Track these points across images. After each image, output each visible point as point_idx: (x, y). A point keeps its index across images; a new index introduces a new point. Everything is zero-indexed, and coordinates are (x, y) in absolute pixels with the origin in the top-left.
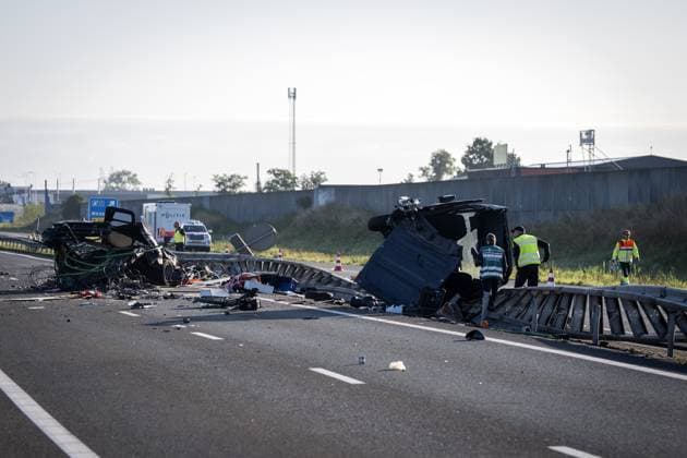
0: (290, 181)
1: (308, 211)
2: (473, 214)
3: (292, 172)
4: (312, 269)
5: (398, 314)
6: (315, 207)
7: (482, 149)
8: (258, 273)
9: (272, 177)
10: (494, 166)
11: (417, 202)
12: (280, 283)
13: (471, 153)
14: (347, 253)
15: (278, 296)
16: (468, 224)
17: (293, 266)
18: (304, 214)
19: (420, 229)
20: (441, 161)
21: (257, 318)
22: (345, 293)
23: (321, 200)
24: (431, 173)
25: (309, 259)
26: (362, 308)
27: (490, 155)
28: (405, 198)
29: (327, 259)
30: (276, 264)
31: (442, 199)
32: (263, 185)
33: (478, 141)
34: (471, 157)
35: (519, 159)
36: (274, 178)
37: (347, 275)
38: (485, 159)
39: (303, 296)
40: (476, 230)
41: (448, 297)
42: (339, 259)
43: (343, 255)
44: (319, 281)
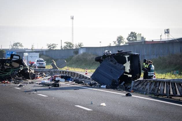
0: (71, 46)
1: (77, 55)
2: (128, 56)
3: (72, 43)
4: (77, 74)
5: (105, 88)
6: (79, 54)
7: (133, 35)
8: (60, 75)
9: (65, 45)
10: (137, 41)
11: (110, 52)
12: (67, 78)
13: (130, 36)
14: (89, 68)
15: (66, 83)
16: (127, 59)
17: (72, 73)
18: (76, 56)
19: (112, 61)
20: (120, 39)
21: (59, 89)
22: (88, 81)
23: (81, 52)
24: (117, 43)
25: (77, 71)
26: (93, 86)
27: (136, 37)
28: (107, 51)
29: (83, 70)
30: (66, 72)
31: (119, 51)
32: (63, 47)
33: (132, 33)
34: (130, 38)
35: (145, 38)
36: (66, 45)
37: (89, 76)
38: (134, 39)
39: (75, 82)
40: (129, 61)
41: (121, 83)
42: (87, 70)
43: (88, 69)
44: (80, 78)
